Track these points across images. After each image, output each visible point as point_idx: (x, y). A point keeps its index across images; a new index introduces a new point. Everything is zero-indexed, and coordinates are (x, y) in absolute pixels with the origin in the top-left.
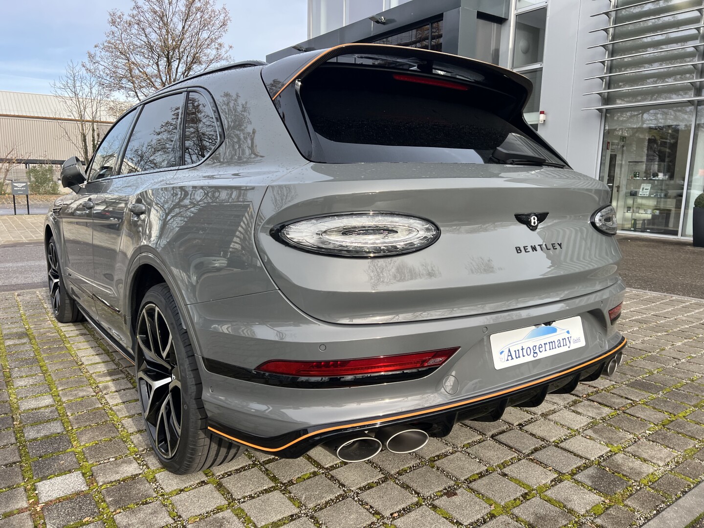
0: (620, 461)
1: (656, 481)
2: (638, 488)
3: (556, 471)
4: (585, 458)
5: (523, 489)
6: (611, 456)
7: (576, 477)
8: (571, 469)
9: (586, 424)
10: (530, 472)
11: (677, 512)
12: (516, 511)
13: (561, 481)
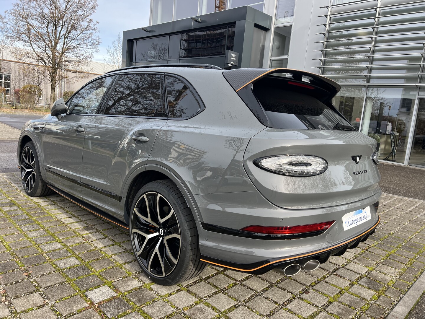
0: (375, 275)
1: (394, 284)
2: (388, 287)
3: (349, 280)
4: (359, 274)
5: (338, 289)
6: (370, 272)
7: (359, 282)
8: (355, 278)
9: (352, 256)
10: (338, 281)
11: (409, 297)
12: (340, 299)
13: (353, 285)
